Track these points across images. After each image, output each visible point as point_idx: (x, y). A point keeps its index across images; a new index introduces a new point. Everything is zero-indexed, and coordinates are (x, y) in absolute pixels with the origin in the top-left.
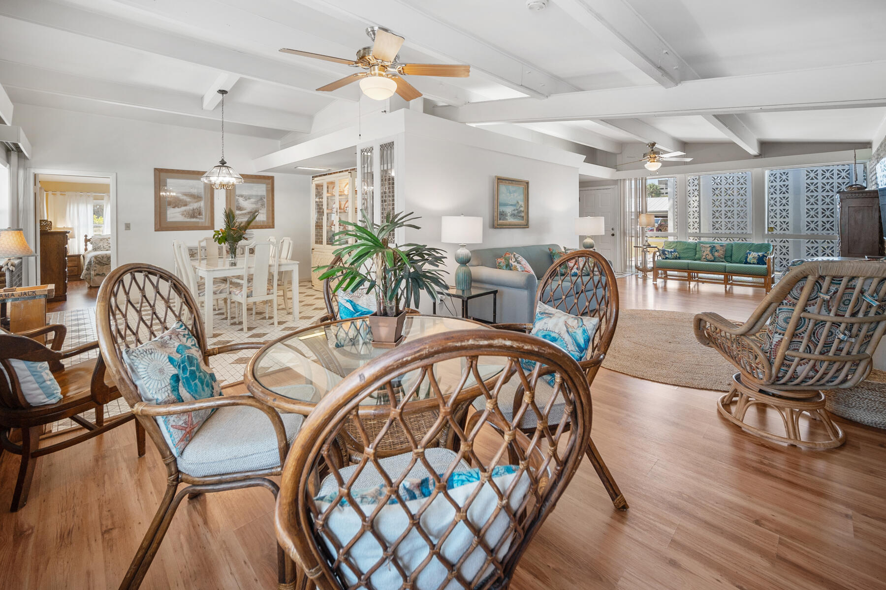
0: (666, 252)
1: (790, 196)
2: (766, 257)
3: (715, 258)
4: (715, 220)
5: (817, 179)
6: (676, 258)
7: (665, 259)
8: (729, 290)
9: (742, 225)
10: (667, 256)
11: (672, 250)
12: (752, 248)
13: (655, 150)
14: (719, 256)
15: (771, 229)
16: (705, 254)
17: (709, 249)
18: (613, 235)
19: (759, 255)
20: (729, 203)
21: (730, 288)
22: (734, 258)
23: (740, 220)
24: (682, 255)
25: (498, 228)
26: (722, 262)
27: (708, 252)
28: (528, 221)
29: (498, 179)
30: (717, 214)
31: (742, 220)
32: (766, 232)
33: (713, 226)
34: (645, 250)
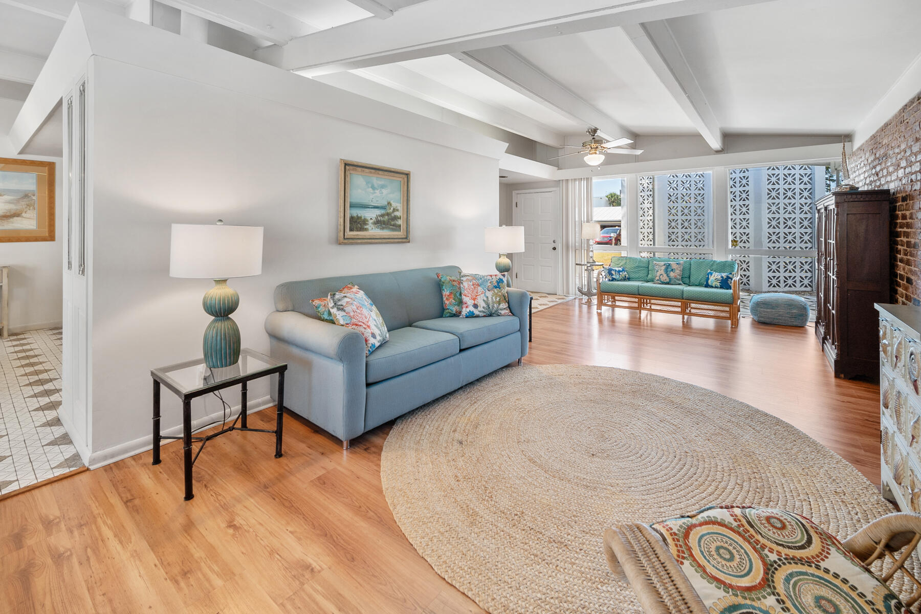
0: (613, 272)
1: (751, 203)
2: (732, 279)
3: (670, 279)
4: (671, 230)
5: (779, 184)
6: (625, 279)
7: (612, 280)
8: (687, 322)
9: (699, 237)
10: (614, 277)
11: (621, 269)
12: (714, 267)
13: (597, 138)
14: (675, 278)
15: (734, 242)
16: (658, 274)
17: (663, 268)
18: (554, 249)
19: (722, 277)
20: (686, 211)
21: (688, 318)
22: (692, 279)
23: (697, 230)
24: (632, 275)
25: (345, 244)
26: (679, 284)
27: (662, 272)
28: (408, 231)
29: (346, 165)
30: (673, 224)
31: (700, 230)
32: (730, 246)
33: (669, 237)
34: (590, 268)
